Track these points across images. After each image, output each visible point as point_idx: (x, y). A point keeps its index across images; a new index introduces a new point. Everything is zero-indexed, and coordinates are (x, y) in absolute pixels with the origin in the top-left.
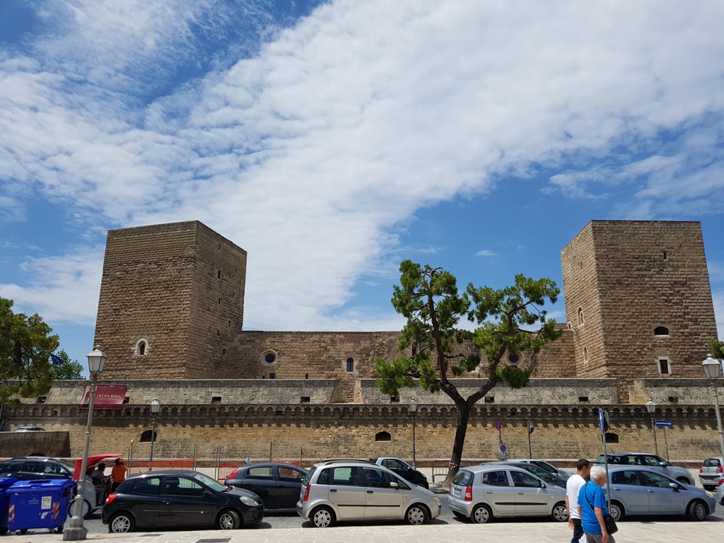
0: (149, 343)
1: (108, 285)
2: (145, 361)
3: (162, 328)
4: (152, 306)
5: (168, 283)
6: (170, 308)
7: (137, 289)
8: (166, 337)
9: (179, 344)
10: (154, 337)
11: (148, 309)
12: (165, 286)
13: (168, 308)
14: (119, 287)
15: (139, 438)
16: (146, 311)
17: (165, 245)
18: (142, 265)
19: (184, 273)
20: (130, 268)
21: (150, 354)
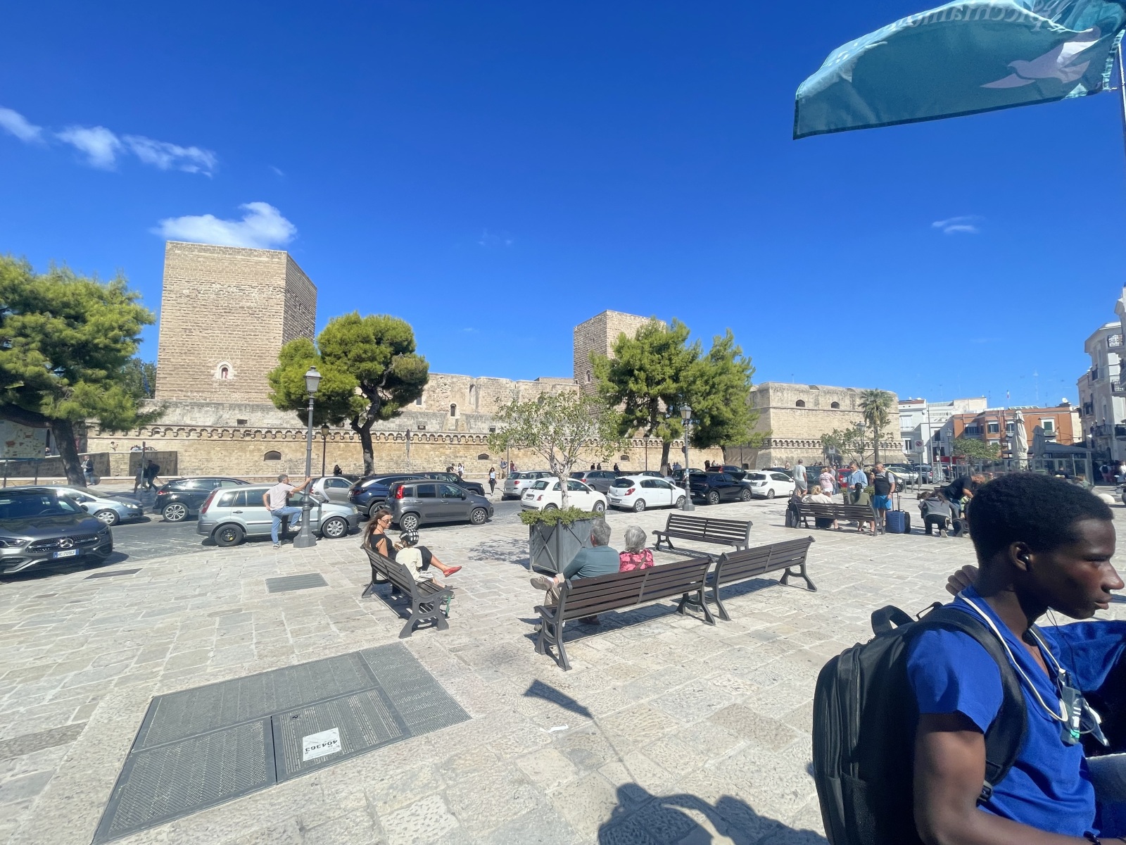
0: (234, 367)
1: (174, 302)
2: (231, 385)
3: (249, 354)
4: (235, 331)
5: (253, 309)
6: (258, 335)
7: (214, 310)
8: (254, 363)
10: (238, 362)
11: (229, 334)
12: (251, 312)
13: (256, 335)
14: (190, 306)
15: (263, 458)
16: (227, 335)
17: (247, 270)
18: (218, 286)
19: (272, 302)
20: (203, 288)
21: (235, 378)
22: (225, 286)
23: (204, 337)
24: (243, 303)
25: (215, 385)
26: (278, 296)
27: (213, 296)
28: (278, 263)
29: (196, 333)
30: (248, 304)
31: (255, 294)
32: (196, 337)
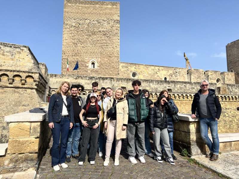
0: (98, 62)
1: (69, 30)
3: (104, 55)
4: (97, 43)
5: (105, 32)
6: (108, 45)
7: (87, 33)
8: (107, 60)
9: (115, 64)
10: (99, 60)
11: (95, 45)
12: (104, 33)
13: (107, 45)
14: (76, 31)
16: (94, 46)
17: (101, 12)
18: (88, 21)
19: (114, 28)
20: (81, 22)
21: (98, 68)
22: (92, 21)
23: (83, 47)
24: (101, 29)
25: (89, 71)
26: (117, 25)
27: (86, 26)
28: (116, 8)
29: (79, 44)
30: (102, 30)
31: (106, 24)
32: (79, 47)
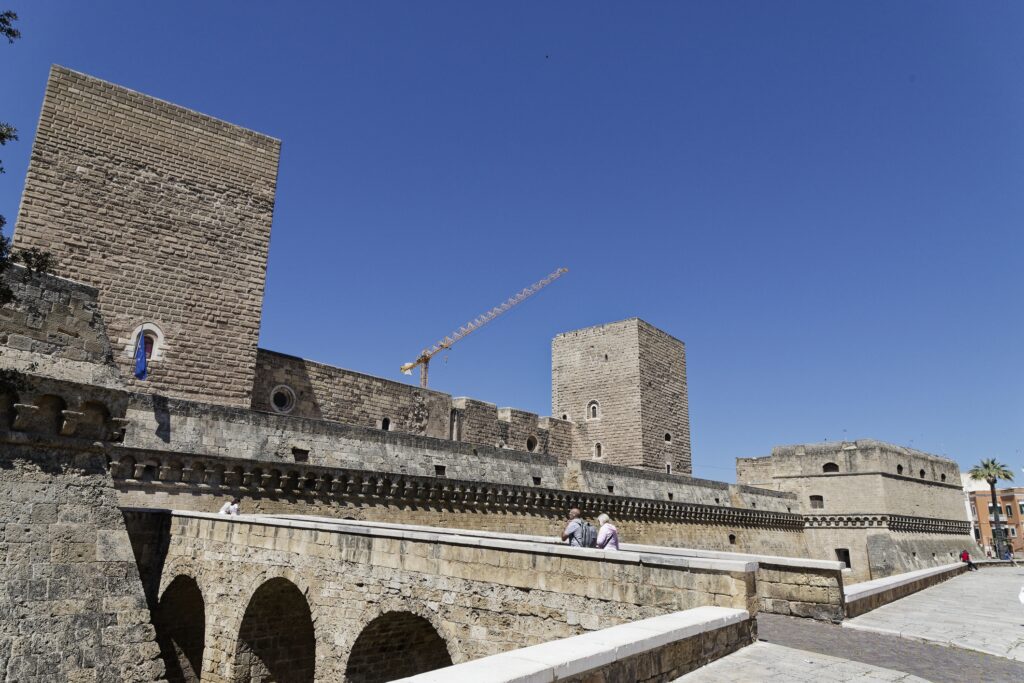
1: (55, 187)
3: (199, 315)
4: (176, 265)
5: (215, 231)
6: (220, 281)
8: (208, 333)
9: (239, 353)
10: (178, 329)
11: (165, 269)
12: (209, 235)
13: (214, 280)
16: (160, 271)
17: (209, 156)
18: (151, 174)
19: (251, 225)
20: (119, 170)
21: (167, 360)
22: (165, 177)
23: (111, 268)
24: (197, 216)
27: (138, 191)
29: (96, 256)
30: (205, 220)
31: (220, 202)
32: (94, 266)
